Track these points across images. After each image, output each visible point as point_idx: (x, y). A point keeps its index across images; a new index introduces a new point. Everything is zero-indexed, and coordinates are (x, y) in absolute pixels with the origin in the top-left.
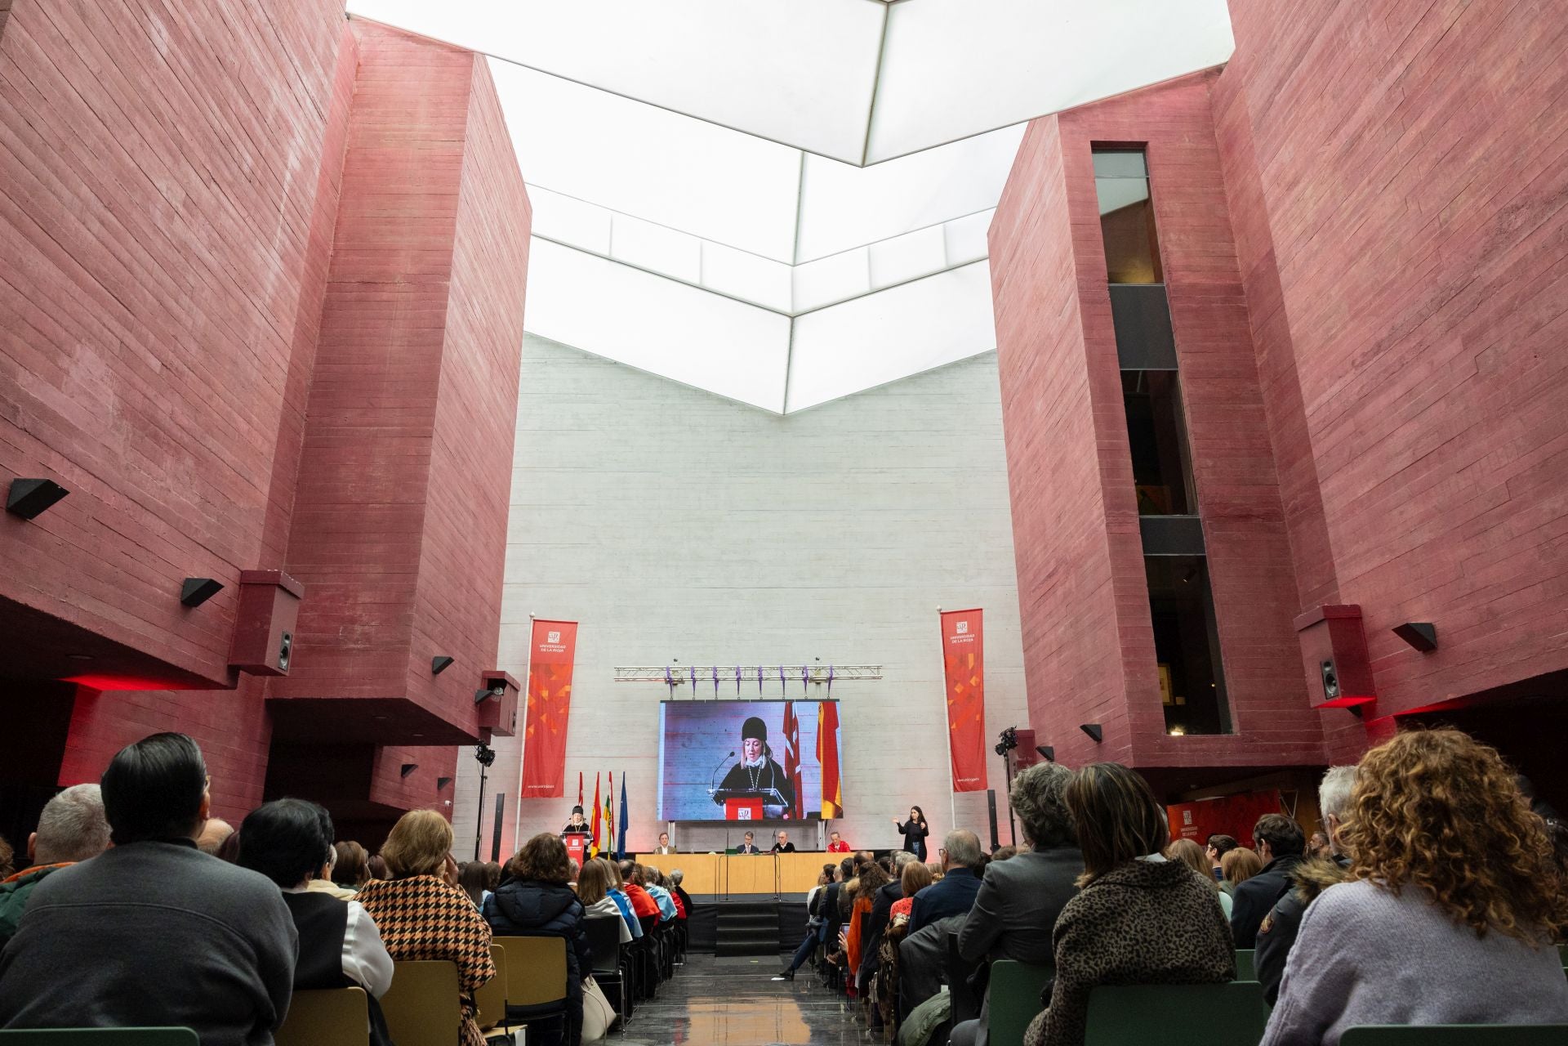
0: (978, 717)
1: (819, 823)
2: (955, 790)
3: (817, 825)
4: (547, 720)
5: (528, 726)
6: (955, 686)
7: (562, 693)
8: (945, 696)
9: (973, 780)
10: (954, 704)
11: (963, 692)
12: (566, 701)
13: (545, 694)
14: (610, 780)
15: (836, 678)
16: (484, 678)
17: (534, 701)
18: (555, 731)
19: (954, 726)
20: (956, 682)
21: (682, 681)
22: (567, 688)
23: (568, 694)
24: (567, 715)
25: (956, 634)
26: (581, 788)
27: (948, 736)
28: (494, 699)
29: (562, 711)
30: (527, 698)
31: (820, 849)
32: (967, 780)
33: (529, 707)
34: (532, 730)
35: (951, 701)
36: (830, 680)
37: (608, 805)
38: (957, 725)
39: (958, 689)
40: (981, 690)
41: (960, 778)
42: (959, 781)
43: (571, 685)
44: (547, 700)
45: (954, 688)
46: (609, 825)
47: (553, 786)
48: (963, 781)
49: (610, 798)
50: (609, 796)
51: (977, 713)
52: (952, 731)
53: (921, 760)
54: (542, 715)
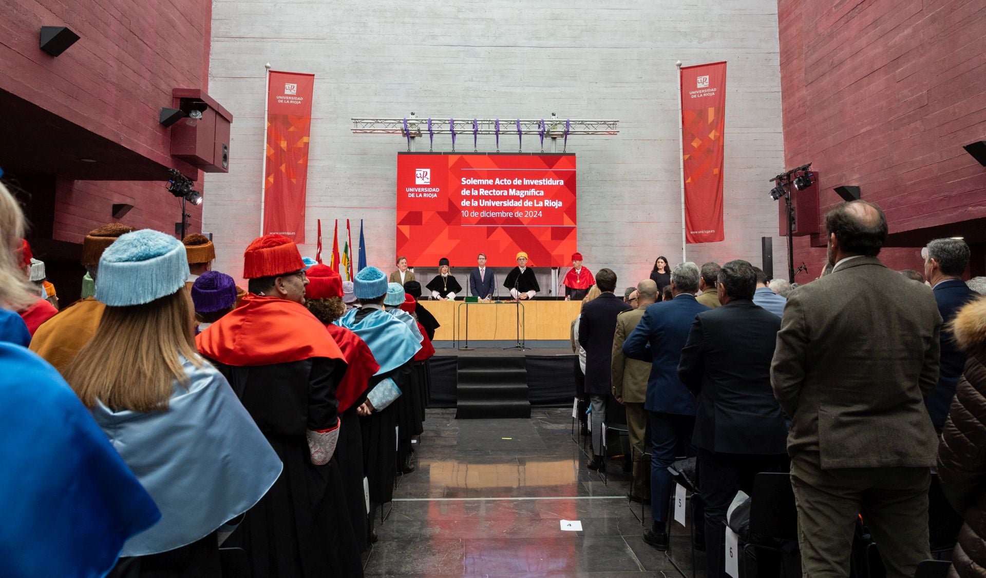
0: (716, 171)
1: (553, 271)
2: (688, 241)
3: (550, 273)
4: (286, 170)
5: (267, 176)
6: (692, 140)
7: (300, 144)
8: (681, 151)
9: (708, 232)
10: (690, 158)
11: (700, 147)
12: (304, 152)
13: (284, 144)
14: (348, 227)
15: (573, 133)
16: (175, 97)
17: (272, 151)
18: (294, 181)
19: (689, 180)
20: (693, 138)
21: (419, 134)
22: (305, 139)
23: (307, 144)
24: (305, 166)
25: (696, 89)
26: (319, 235)
27: (683, 190)
28: (190, 122)
29: (301, 162)
30: (265, 147)
31: (553, 295)
32: (702, 232)
33: (267, 157)
34: (271, 179)
35: (687, 156)
36: (566, 133)
37: (346, 251)
38: (692, 178)
39: (695, 144)
40: (721, 144)
41: (694, 231)
42: (692, 233)
43: (309, 136)
44: (286, 150)
45: (691, 142)
46: (348, 270)
47: (294, 233)
48: (696, 232)
49: (348, 244)
50: (346, 243)
51: (716, 167)
52: (687, 185)
53: (649, 214)
54: (281, 165)
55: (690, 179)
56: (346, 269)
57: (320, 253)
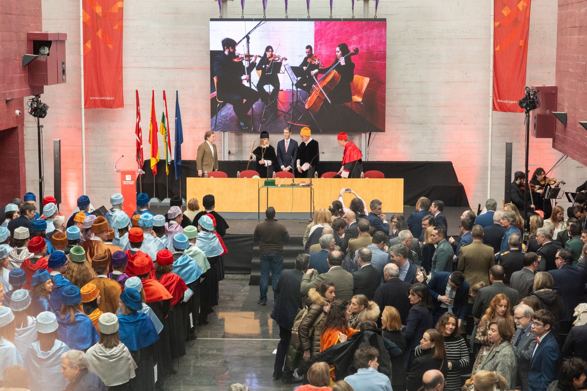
0: (521, 43)
1: (363, 135)
2: (494, 109)
4: (103, 36)
5: (85, 41)
7: (115, 10)
8: (492, 17)
9: (512, 102)
10: (500, 26)
11: (509, 16)
12: (119, 17)
13: (99, 10)
14: (165, 98)
17: (88, 17)
18: (111, 46)
19: (498, 49)
20: (504, 6)
22: (119, 4)
23: (121, 9)
26: (138, 104)
27: (492, 56)
28: (42, 58)
29: (116, 27)
30: (81, 14)
32: (507, 102)
33: (84, 23)
34: (89, 45)
35: (497, 24)
37: (163, 121)
38: (500, 48)
39: (505, 12)
40: (528, 17)
41: (500, 99)
42: (498, 101)
43: (123, 1)
44: (101, 15)
45: (502, 10)
46: (166, 139)
47: (114, 98)
48: (502, 101)
49: (165, 114)
50: (163, 113)
51: (522, 39)
52: (496, 52)
53: (466, 74)
54: (98, 31)
55: (498, 47)
56: (164, 138)
57: (139, 122)
